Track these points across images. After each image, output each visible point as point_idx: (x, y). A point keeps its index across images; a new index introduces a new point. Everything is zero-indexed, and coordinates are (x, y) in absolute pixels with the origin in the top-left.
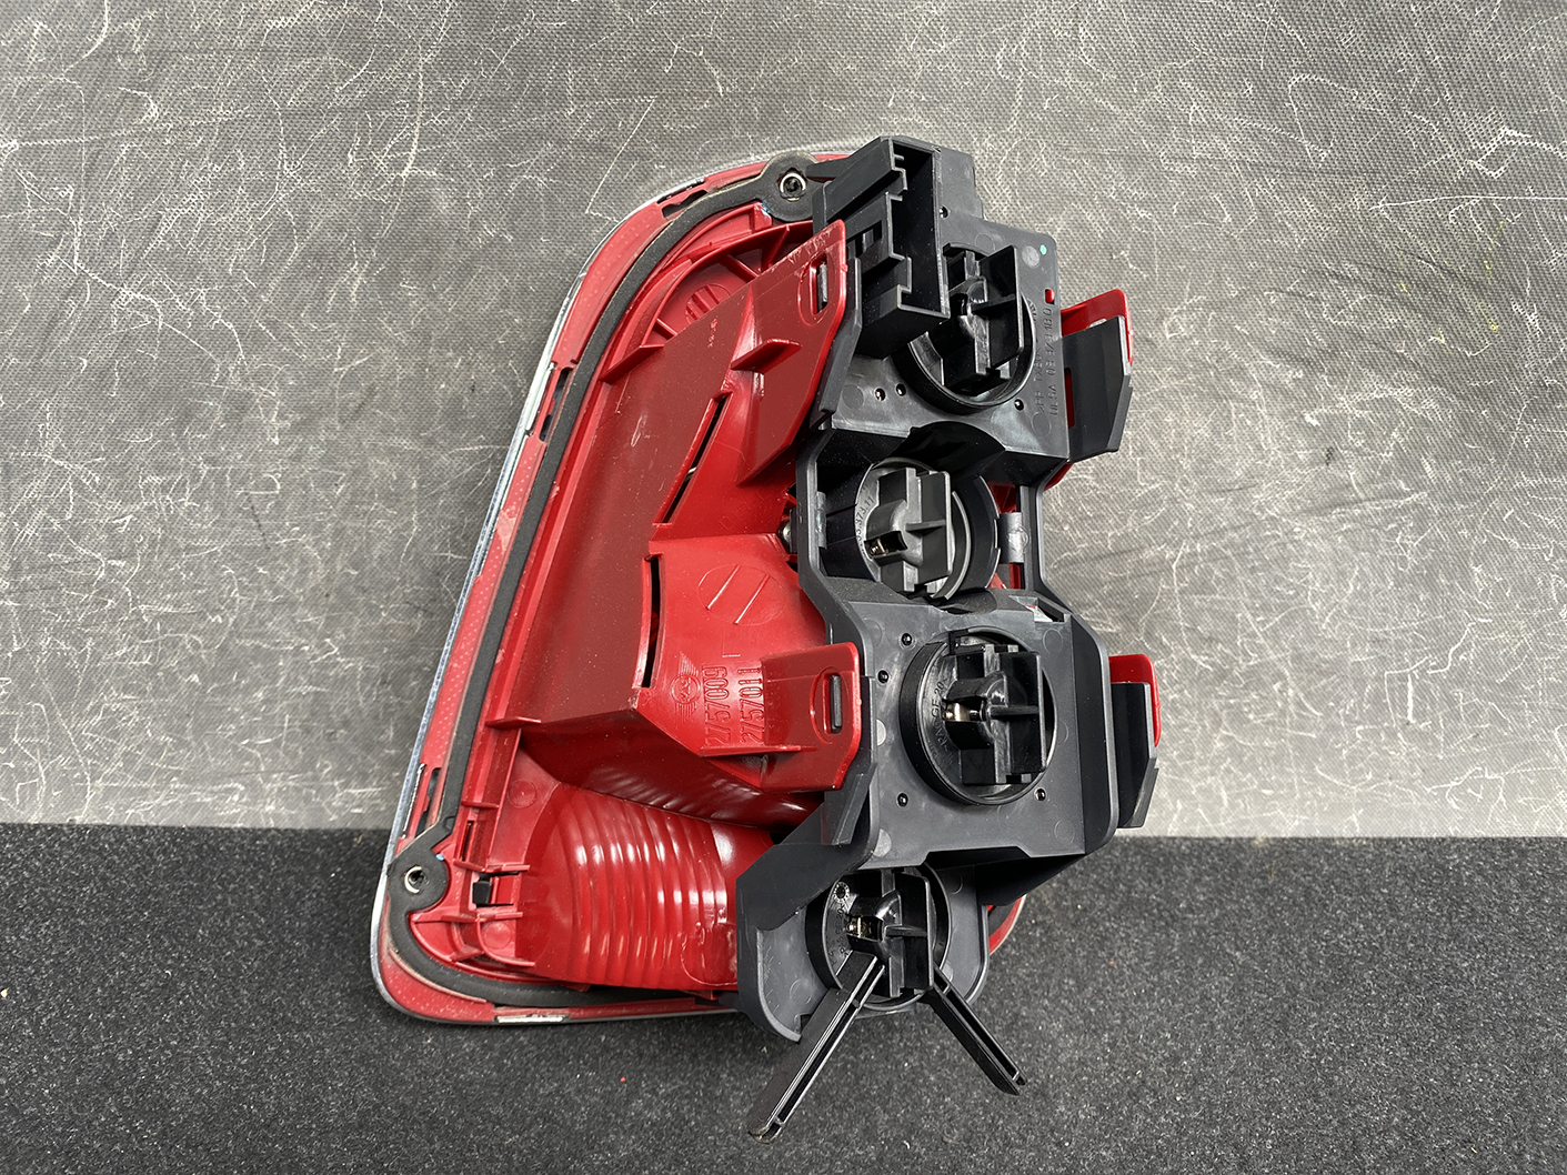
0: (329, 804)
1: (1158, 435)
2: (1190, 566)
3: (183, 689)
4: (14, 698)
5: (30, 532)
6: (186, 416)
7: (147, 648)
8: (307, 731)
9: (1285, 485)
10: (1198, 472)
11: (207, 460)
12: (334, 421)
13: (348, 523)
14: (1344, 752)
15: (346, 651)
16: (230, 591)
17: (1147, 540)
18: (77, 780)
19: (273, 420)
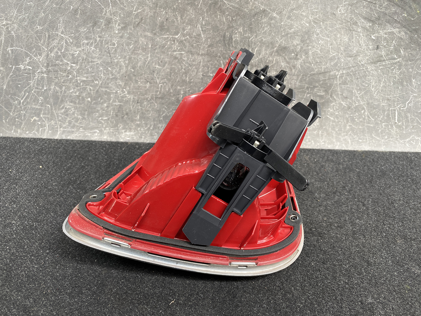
0: (121, 137)
1: (335, 40)
2: (342, 77)
3: (86, 103)
4: (43, 103)
5: (52, 55)
6: (95, 24)
7: (78, 90)
8: (117, 116)
9: (366, 55)
10: (345, 51)
11: (99, 37)
12: (132, 27)
13: (133, 56)
14: (380, 130)
15: (129, 93)
16: (101, 74)
17: (332, 69)
18: (56, 128)
19: (117, 26)
